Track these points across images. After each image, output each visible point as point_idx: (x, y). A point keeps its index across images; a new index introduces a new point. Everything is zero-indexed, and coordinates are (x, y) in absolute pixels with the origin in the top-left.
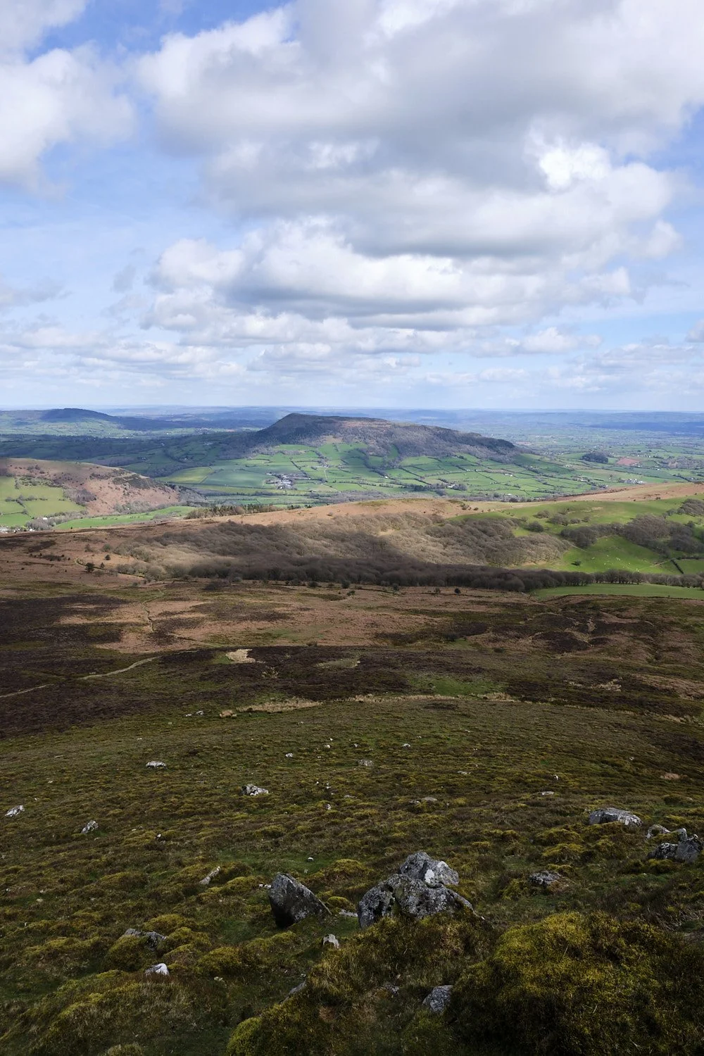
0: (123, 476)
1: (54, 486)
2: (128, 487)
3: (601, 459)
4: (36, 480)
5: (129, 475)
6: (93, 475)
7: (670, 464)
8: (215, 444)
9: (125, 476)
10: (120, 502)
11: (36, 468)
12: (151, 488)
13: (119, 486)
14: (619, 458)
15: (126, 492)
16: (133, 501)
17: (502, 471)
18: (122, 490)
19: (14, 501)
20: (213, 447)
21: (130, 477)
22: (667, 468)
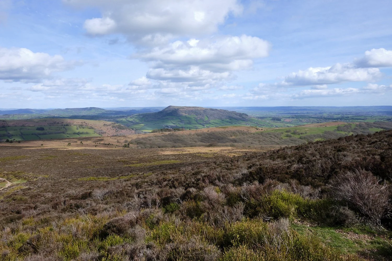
0: (115, 125)
1: (91, 129)
2: (117, 129)
3: (279, 120)
4: (84, 126)
5: (117, 125)
6: (105, 124)
7: (303, 121)
8: (144, 116)
9: (116, 125)
10: (114, 134)
11: (84, 122)
12: (125, 129)
13: (114, 128)
14: (285, 119)
15: (116, 130)
16: (119, 134)
17: (245, 124)
18: (115, 130)
19: (76, 134)
20: (143, 117)
21: (118, 126)
22: (303, 122)
